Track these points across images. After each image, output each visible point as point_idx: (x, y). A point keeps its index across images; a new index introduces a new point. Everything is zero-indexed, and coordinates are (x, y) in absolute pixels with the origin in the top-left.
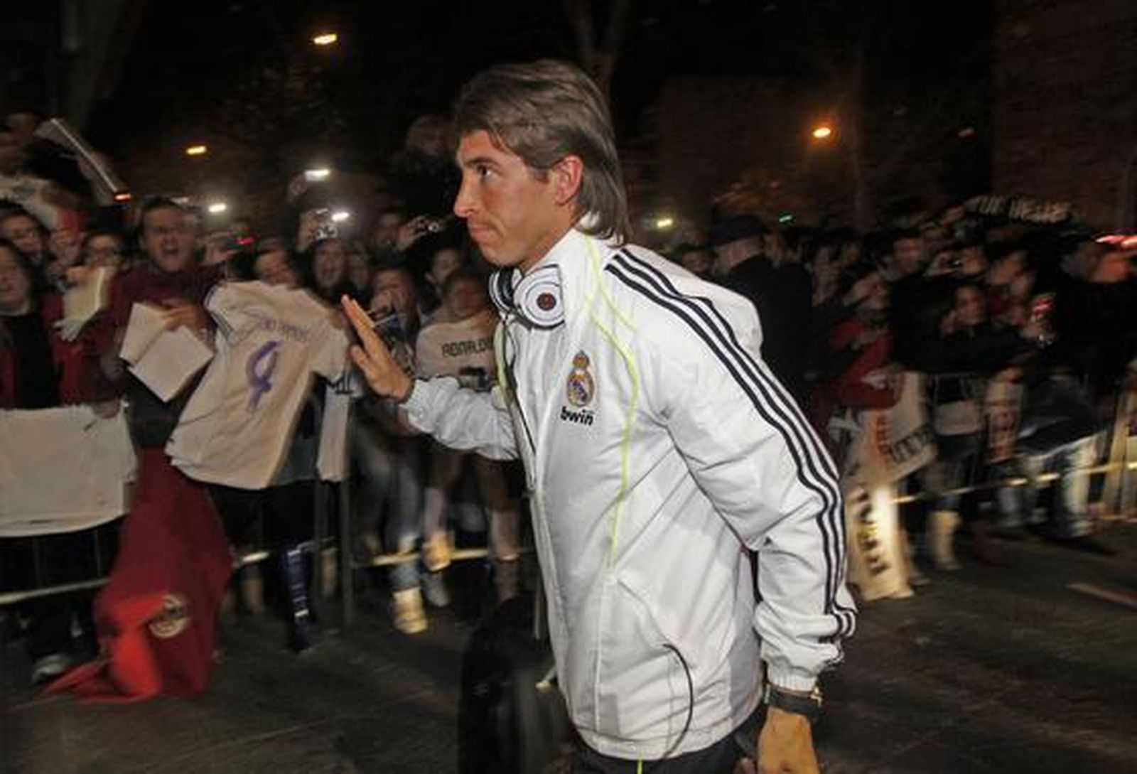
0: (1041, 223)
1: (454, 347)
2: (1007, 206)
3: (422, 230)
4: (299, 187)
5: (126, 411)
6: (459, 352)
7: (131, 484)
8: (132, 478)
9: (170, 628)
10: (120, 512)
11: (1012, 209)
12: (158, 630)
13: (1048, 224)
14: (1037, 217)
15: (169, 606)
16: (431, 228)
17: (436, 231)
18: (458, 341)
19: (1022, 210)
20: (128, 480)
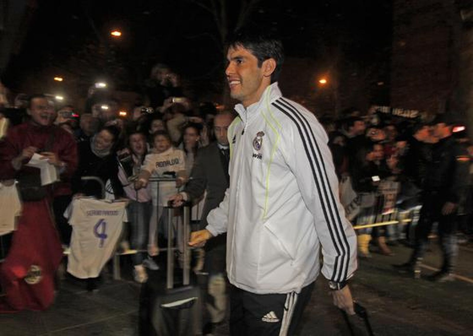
0: (406, 118)
1: (161, 164)
2: (391, 110)
3: (144, 112)
4: (93, 91)
5: (17, 185)
6: (163, 166)
7: (18, 217)
8: (19, 215)
9: (33, 280)
10: (12, 229)
11: (393, 111)
12: (28, 280)
13: (409, 118)
14: (405, 115)
15: (34, 270)
16: (147, 111)
17: (149, 112)
18: (162, 161)
19: (397, 112)
20: (16, 216)
